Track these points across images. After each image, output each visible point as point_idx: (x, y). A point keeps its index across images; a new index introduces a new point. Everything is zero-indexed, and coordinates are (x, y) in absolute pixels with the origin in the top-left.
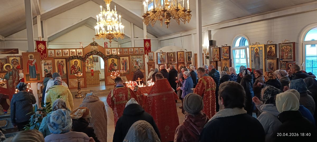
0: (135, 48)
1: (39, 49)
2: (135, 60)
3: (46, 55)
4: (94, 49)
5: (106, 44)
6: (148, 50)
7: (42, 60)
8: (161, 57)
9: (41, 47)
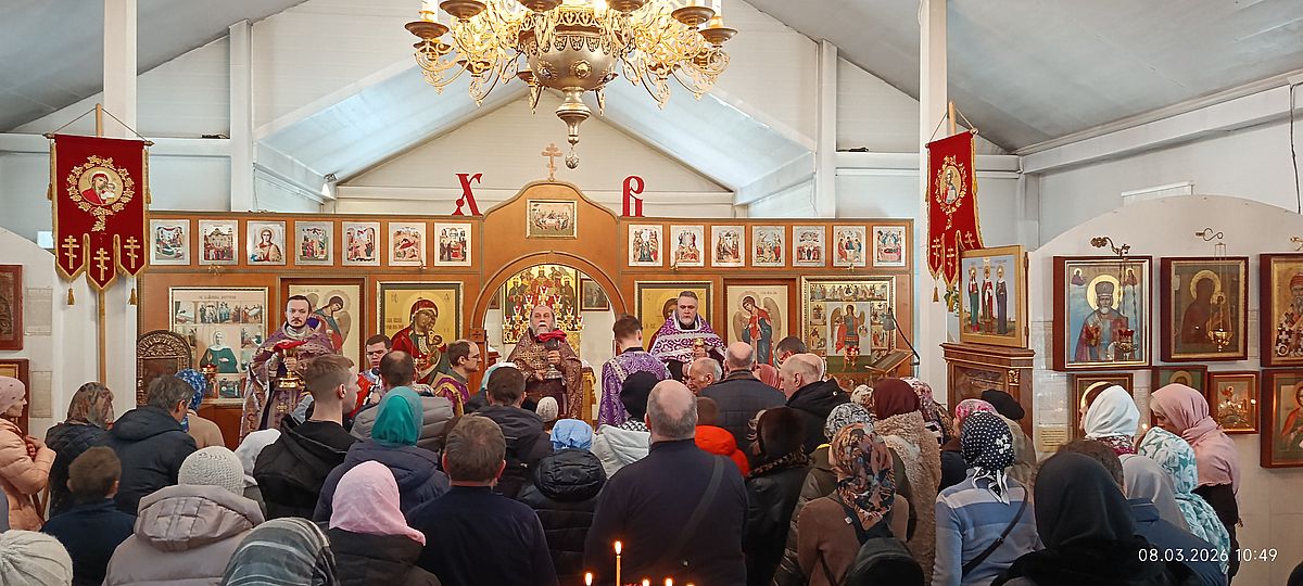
0: (838, 221)
1: (76, 198)
2: (836, 312)
3: (140, 252)
4: (548, 221)
5: (631, 192)
6: (953, 231)
7: (102, 284)
8: (1099, 299)
9: (99, 182)
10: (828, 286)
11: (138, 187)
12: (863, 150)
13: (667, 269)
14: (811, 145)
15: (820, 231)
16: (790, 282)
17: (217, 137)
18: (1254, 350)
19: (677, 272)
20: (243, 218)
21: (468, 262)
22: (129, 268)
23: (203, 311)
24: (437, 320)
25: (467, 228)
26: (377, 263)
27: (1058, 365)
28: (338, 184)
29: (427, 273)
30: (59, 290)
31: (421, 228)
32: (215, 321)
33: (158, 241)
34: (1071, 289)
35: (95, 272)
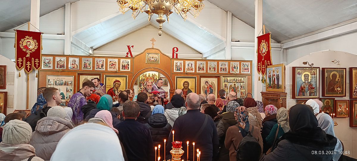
0: (231, 60)
1: (22, 48)
2: (231, 86)
3: (39, 63)
4: (152, 59)
5: (175, 51)
6: (264, 61)
7: (28, 71)
8: (305, 79)
9: (28, 44)
10: (229, 78)
11: (39, 45)
12: (239, 41)
13: (184, 73)
14: (224, 40)
15: (227, 63)
16: (218, 77)
17: (61, 34)
18: (348, 94)
19: (187, 74)
20: (68, 56)
21: (129, 70)
22: (36, 67)
23: (56, 82)
24: (121, 86)
25: (129, 60)
26: (104, 70)
27: (294, 97)
28: (94, 50)
29: (118, 73)
30: (16, 73)
31: (116, 60)
32: (59, 85)
33: (44, 62)
34: (297, 76)
35: (26, 68)
